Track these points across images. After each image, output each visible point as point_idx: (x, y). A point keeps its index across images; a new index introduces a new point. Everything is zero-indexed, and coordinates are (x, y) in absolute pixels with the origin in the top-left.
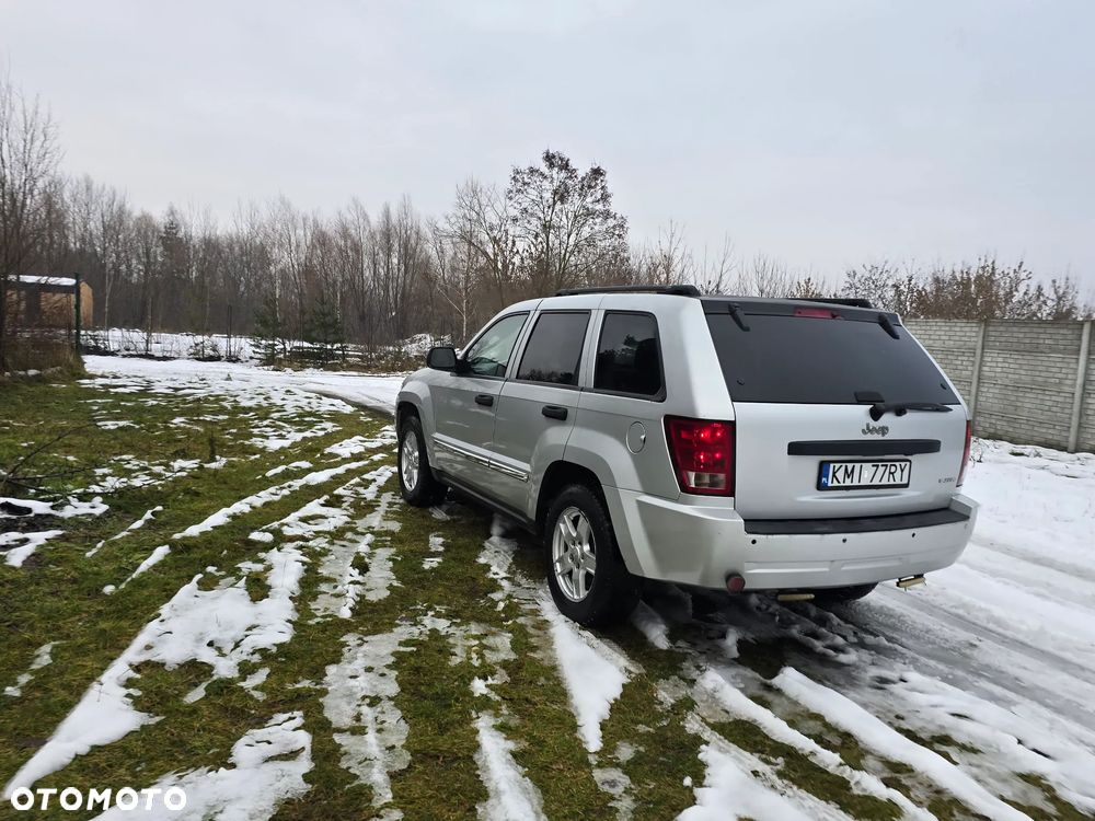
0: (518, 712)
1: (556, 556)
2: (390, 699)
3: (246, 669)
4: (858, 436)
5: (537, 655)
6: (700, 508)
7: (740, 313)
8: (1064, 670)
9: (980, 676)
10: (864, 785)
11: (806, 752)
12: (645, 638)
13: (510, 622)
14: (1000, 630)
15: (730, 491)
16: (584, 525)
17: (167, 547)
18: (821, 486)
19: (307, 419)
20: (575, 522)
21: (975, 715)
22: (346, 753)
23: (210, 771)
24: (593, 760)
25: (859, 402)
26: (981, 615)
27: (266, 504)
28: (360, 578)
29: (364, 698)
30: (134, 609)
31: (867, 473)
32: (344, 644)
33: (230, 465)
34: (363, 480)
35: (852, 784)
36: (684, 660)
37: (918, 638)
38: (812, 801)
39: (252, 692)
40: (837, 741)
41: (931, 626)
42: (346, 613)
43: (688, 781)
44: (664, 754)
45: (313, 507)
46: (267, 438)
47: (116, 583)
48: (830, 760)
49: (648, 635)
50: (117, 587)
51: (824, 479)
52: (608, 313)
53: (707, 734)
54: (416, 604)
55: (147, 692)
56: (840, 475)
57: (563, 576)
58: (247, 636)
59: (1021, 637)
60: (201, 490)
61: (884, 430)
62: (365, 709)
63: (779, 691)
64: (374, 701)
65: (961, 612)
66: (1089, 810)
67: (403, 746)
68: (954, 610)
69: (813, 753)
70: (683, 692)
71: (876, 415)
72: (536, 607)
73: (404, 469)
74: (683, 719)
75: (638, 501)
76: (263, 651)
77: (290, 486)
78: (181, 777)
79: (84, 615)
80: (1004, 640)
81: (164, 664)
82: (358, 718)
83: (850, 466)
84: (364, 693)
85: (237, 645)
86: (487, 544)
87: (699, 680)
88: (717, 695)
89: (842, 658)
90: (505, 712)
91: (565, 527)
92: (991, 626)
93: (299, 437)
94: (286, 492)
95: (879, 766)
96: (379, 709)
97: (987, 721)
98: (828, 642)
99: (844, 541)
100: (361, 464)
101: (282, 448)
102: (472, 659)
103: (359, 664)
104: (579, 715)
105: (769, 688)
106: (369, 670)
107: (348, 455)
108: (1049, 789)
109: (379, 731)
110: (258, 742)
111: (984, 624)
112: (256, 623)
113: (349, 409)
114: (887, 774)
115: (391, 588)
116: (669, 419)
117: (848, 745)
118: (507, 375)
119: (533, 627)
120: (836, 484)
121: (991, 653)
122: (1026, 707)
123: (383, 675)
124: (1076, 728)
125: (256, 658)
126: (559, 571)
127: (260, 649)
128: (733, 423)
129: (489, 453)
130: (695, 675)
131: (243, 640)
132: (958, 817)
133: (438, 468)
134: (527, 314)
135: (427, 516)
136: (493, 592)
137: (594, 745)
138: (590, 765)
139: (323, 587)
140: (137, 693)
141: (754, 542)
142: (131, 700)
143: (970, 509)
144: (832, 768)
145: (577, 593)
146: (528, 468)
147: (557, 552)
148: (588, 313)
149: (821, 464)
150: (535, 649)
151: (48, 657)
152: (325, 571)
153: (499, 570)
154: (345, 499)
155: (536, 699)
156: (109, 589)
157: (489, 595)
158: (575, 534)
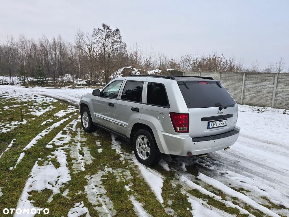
0: (140, 194)
1: (137, 148)
2: (105, 194)
3: (62, 190)
4: (216, 115)
5: (138, 176)
6: (180, 136)
7: (186, 84)
8: (260, 166)
9: (243, 170)
10: (229, 204)
11: (212, 197)
12: (163, 168)
13: (128, 167)
14: (243, 157)
15: (188, 131)
16: (146, 140)
17: (24, 153)
18: (208, 128)
19: (45, 105)
20: (143, 139)
21: (246, 182)
22: (99, 213)
24: (163, 206)
25: (216, 106)
26: (238, 153)
27: (46, 135)
28: (82, 157)
29: (98, 195)
30: (22, 174)
31: (218, 123)
32: (86, 179)
33: (28, 122)
34: (70, 125)
35: (226, 204)
36: (175, 173)
37: (225, 160)
38: (219, 211)
39: (66, 197)
40: (218, 193)
41: (227, 157)
42: (83, 169)
43: (188, 209)
44: (179, 202)
45: (59, 135)
46: (35, 112)
47: (13, 166)
48: (219, 198)
50: (13, 167)
51: (209, 126)
52: (149, 83)
53: (188, 195)
54: (101, 164)
55: (37, 201)
56: (212, 125)
58: (59, 180)
59: (248, 158)
60: (25, 132)
61: (222, 113)
62: (99, 198)
63: (200, 180)
64: (101, 196)
65: (233, 152)
66: (278, 204)
67: (113, 208)
68: (231, 152)
69: (214, 197)
70: (177, 183)
71: (220, 109)
72: (132, 161)
73: (83, 122)
74: (180, 191)
75: (163, 134)
76: (65, 184)
77: (50, 128)
79: (7, 178)
80: (245, 159)
81: (37, 191)
82: (98, 201)
83: (215, 122)
84: (97, 194)
85: (56, 183)
86: (112, 143)
87: (180, 179)
88: (186, 183)
89: (211, 168)
90: (136, 195)
91: (139, 140)
92: (241, 156)
93: (45, 111)
94: (50, 131)
95: (230, 198)
96: (103, 198)
97: (249, 183)
98: (206, 164)
99: (215, 141)
100: (67, 119)
101: (41, 115)
102: (122, 179)
103: (93, 185)
104: (155, 193)
105: (197, 179)
106: (96, 186)
107: (61, 116)
108: (268, 200)
109: (106, 204)
110: (74, 212)
111: (239, 155)
112: (60, 175)
113: (56, 101)
114: (233, 201)
115: (92, 159)
116: (171, 113)
117: (220, 193)
118: (118, 98)
119: (134, 168)
120: (212, 127)
121: (243, 163)
122: (256, 178)
123: (100, 187)
124: (268, 182)
125: (63, 186)
126: (138, 151)
127: (64, 183)
128: (188, 114)
129: (113, 119)
130: (179, 177)
131: (58, 181)
132: (252, 210)
133: (95, 122)
134: (123, 81)
135: (93, 135)
136: (120, 158)
137: (162, 201)
138: (163, 207)
139: (73, 161)
140: (33, 201)
141: (194, 144)
142: (32, 204)
143: (239, 130)
144: (220, 201)
145: (144, 158)
146: (127, 124)
147: (137, 146)
148: (143, 82)
149: (208, 122)
150: (137, 174)
151: (1, 193)
152: (72, 156)
153: (119, 151)
154: (67, 131)
155: (143, 190)
156: (11, 168)
157: (119, 159)
158: (143, 142)
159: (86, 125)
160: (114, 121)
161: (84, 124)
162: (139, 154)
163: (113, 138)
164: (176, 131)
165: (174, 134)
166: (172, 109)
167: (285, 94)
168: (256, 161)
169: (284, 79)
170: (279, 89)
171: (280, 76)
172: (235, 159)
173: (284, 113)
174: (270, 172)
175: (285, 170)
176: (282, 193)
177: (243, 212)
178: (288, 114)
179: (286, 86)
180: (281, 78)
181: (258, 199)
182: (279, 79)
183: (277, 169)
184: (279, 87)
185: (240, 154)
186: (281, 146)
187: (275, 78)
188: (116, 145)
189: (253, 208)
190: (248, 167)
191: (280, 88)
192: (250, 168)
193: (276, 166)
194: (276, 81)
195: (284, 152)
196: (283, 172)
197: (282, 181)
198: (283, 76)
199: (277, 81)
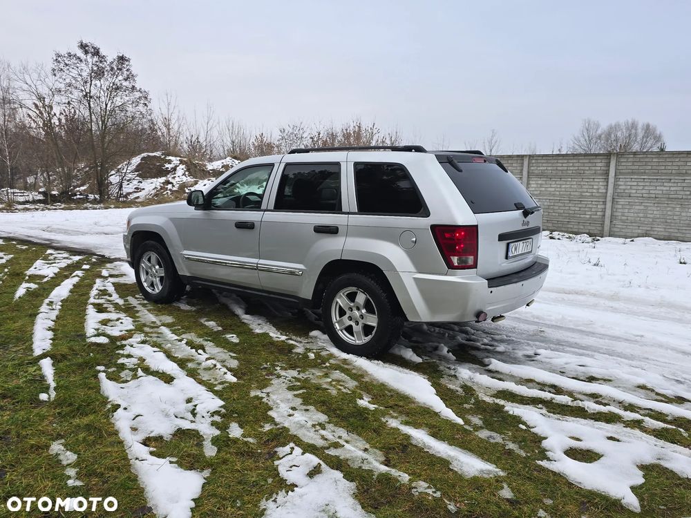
0: (401, 412)
1: (334, 320)
2: (329, 423)
3: (221, 427)
4: (520, 227)
5: (366, 379)
6: (457, 278)
7: (456, 161)
8: (587, 335)
9: (562, 345)
10: (592, 408)
11: (549, 398)
12: (404, 358)
13: (328, 364)
14: (541, 321)
15: (475, 266)
16: (361, 298)
17: (49, 358)
18: (507, 257)
20: (352, 297)
21: (588, 364)
22: (347, 460)
23: (287, 492)
24: (468, 428)
25: (518, 209)
28: (207, 356)
29: (314, 426)
30: (88, 405)
31: (521, 247)
32: (257, 397)
34: (100, 290)
35: (586, 409)
36: (437, 366)
39: (245, 439)
40: (554, 390)
41: (514, 325)
42: (231, 378)
43: (522, 427)
44: (492, 416)
45: (94, 314)
47: (46, 389)
48: (565, 399)
49: (404, 356)
50: (49, 394)
51: (509, 253)
52: (356, 164)
53: (502, 402)
54: (261, 364)
55: (181, 458)
56: (513, 249)
57: (341, 331)
58: (195, 406)
59: (554, 323)
61: (528, 223)
62: (323, 432)
63: (497, 372)
64: (323, 426)
66: (672, 395)
67: (370, 447)
69: (552, 399)
70: (458, 382)
71: (526, 213)
72: (328, 352)
73: (143, 280)
74: (478, 396)
75: (414, 278)
76: (217, 413)
77: (51, 302)
78: (275, 501)
81: (161, 437)
82: (323, 438)
83: (516, 244)
84: (310, 424)
85: (194, 413)
86: (245, 321)
87: (457, 375)
88: (475, 380)
90: (395, 415)
91: (341, 300)
92: (536, 320)
94: (57, 307)
95: (586, 398)
96: (330, 430)
97: (596, 366)
98: (481, 342)
99: (523, 285)
100: (75, 279)
102: (340, 389)
103: (284, 408)
104: (432, 407)
105: (492, 371)
106: (294, 409)
108: (653, 391)
109: (347, 442)
110: (291, 467)
111: (532, 319)
112: (187, 396)
114: (593, 400)
115: (233, 357)
116: (435, 228)
117: (557, 390)
118: (264, 206)
119: (343, 364)
120: (512, 255)
121: (552, 334)
122: (598, 356)
123: (307, 410)
124: (626, 361)
125: (217, 418)
126: (338, 328)
127: (214, 412)
128: (477, 226)
129: (255, 261)
130: (452, 372)
131: (194, 409)
132: (642, 412)
133: (188, 275)
134: (272, 165)
135: (179, 309)
136: (293, 349)
137: (460, 421)
138: (470, 431)
139: (190, 365)
140: (174, 459)
141: (491, 292)
142: (176, 465)
143: (548, 261)
144: (570, 404)
145: (359, 340)
146: (301, 266)
147: (335, 317)
148: (338, 164)
149: (508, 244)
150: (362, 376)
151: (68, 453)
152: (179, 355)
153: (275, 335)
154: (105, 306)
155: (401, 403)
156: (43, 397)
157: (294, 351)
158: (352, 304)
159: (152, 285)
160: (257, 264)
161: (145, 285)
162: (340, 333)
163: (239, 311)
164: (450, 266)
165: (446, 275)
166: (435, 219)
167: (545, 198)
168: (572, 327)
169: (541, 168)
170: (533, 189)
171: (533, 161)
172: (532, 328)
173: (551, 238)
174: (614, 342)
175: (638, 336)
176: (664, 376)
177: (628, 416)
178: (559, 239)
179: (547, 182)
180: (534, 165)
181: (635, 391)
182: (532, 168)
183: (621, 336)
184: (532, 186)
185: (533, 316)
186: (595, 295)
187: (522, 166)
188: (259, 325)
189: (640, 408)
190: (566, 339)
191: (535, 186)
192: (572, 340)
193: (617, 332)
194: (525, 173)
195: (609, 307)
196: (636, 341)
197: (646, 356)
198: (539, 161)
199: (528, 172)
